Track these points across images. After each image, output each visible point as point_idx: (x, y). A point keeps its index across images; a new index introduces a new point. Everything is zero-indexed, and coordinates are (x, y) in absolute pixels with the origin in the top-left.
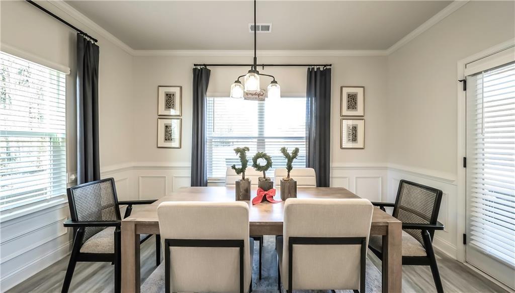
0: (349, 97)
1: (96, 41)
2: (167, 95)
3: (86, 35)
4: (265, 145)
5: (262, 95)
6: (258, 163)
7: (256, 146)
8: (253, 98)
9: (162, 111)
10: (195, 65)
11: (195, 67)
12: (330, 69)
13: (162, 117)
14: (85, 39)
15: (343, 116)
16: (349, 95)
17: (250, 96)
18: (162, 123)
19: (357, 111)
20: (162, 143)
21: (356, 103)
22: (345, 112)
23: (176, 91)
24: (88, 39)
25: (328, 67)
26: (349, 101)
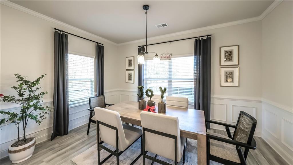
0: (226, 53)
1: (103, 44)
2: (129, 61)
3: (99, 43)
4: (172, 83)
5: (169, 57)
6: (148, 94)
7: (167, 83)
8: (165, 59)
9: (128, 68)
10: (139, 47)
11: (138, 48)
12: (210, 37)
13: (127, 70)
14: (99, 45)
15: (221, 66)
16: (226, 52)
17: (163, 58)
18: (128, 72)
19: (233, 62)
20: (127, 81)
21: (232, 57)
22: (223, 63)
23: (132, 58)
24: (100, 45)
25: (209, 37)
26: (226, 56)
